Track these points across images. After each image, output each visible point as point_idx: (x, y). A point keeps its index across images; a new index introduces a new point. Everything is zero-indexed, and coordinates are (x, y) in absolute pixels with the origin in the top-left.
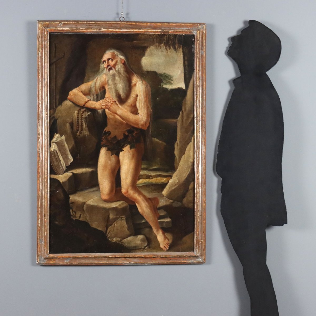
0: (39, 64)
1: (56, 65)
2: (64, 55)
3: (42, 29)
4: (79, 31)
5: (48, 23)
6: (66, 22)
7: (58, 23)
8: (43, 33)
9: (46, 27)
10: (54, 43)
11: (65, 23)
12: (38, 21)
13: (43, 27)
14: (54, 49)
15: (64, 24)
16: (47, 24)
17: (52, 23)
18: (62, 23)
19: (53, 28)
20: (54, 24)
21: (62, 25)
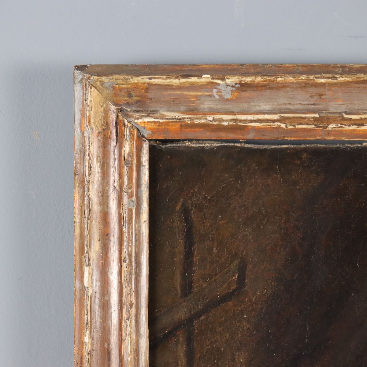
0: (87, 339)
1: (189, 340)
2: (241, 281)
3: (106, 117)
4: (341, 133)
5: (145, 79)
6: (257, 74)
7: (206, 78)
8: (113, 143)
9: (128, 104)
10: (178, 208)
11: (249, 79)
12: (82, 68)
13: (113, 108)
14: (181, 244)
15: (243, 87)
16: (136, 86)
17: (168, 82)
18: (232, 80)
19: (177, 115)
20: (180, 87)
21: (228, 96)
